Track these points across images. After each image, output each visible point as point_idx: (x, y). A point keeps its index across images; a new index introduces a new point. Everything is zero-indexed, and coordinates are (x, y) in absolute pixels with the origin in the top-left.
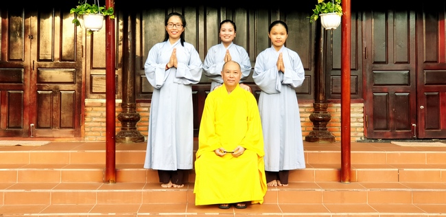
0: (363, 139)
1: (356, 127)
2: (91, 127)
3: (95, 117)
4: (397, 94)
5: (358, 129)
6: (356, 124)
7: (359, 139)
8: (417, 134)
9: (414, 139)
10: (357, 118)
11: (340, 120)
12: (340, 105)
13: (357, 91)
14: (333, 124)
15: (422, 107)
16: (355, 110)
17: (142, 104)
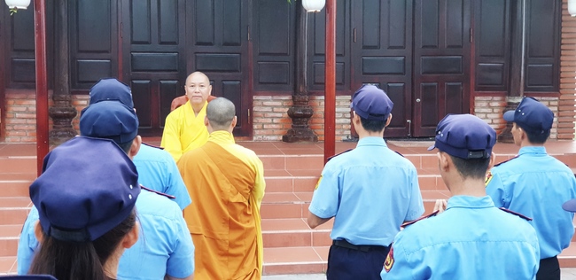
0: (350, 137)
1: (343, 124)
2: (13, 125)
3: (19, 112)
4: (390, 85)
5: (344, 126)
6: (342, 121)
7: (345, 138)
8: (412, 132)
9: (409, 137)
10: (344, 113)
11: (323, 116)
12: (323, 97)
13: (343, 81)
14: (316, 120)
15: (418, 100)
16: (342, 103)
17: (79, 97)
